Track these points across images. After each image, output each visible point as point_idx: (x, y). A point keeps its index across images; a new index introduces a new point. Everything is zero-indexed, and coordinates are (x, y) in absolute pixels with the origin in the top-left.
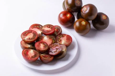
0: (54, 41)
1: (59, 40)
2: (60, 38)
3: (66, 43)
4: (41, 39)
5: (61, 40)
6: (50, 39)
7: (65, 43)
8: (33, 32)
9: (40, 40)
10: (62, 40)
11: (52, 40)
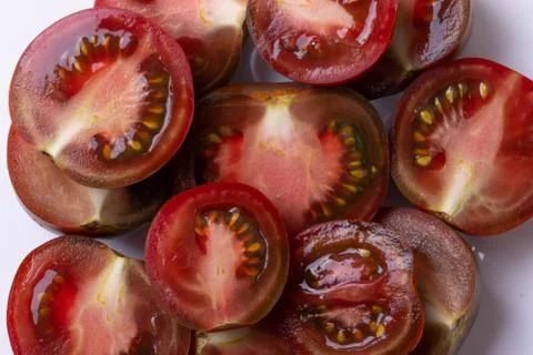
0: (358, 174)
1: (423, 161)
2: (438, 119)
3: (483, 210)
4: (227, 130)
5: (440, 159)
6: (322, 134)
7: (473, 198)
8: (147, 44)
9: (214, 138)
10: (451, 155)
11: (345, 159)
